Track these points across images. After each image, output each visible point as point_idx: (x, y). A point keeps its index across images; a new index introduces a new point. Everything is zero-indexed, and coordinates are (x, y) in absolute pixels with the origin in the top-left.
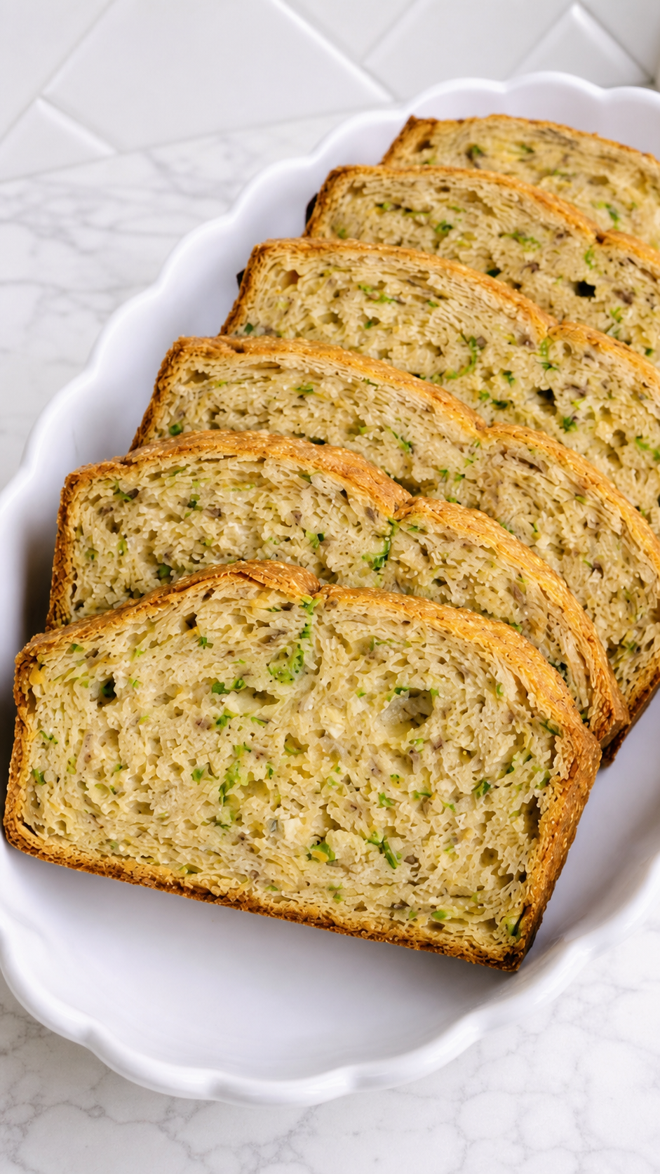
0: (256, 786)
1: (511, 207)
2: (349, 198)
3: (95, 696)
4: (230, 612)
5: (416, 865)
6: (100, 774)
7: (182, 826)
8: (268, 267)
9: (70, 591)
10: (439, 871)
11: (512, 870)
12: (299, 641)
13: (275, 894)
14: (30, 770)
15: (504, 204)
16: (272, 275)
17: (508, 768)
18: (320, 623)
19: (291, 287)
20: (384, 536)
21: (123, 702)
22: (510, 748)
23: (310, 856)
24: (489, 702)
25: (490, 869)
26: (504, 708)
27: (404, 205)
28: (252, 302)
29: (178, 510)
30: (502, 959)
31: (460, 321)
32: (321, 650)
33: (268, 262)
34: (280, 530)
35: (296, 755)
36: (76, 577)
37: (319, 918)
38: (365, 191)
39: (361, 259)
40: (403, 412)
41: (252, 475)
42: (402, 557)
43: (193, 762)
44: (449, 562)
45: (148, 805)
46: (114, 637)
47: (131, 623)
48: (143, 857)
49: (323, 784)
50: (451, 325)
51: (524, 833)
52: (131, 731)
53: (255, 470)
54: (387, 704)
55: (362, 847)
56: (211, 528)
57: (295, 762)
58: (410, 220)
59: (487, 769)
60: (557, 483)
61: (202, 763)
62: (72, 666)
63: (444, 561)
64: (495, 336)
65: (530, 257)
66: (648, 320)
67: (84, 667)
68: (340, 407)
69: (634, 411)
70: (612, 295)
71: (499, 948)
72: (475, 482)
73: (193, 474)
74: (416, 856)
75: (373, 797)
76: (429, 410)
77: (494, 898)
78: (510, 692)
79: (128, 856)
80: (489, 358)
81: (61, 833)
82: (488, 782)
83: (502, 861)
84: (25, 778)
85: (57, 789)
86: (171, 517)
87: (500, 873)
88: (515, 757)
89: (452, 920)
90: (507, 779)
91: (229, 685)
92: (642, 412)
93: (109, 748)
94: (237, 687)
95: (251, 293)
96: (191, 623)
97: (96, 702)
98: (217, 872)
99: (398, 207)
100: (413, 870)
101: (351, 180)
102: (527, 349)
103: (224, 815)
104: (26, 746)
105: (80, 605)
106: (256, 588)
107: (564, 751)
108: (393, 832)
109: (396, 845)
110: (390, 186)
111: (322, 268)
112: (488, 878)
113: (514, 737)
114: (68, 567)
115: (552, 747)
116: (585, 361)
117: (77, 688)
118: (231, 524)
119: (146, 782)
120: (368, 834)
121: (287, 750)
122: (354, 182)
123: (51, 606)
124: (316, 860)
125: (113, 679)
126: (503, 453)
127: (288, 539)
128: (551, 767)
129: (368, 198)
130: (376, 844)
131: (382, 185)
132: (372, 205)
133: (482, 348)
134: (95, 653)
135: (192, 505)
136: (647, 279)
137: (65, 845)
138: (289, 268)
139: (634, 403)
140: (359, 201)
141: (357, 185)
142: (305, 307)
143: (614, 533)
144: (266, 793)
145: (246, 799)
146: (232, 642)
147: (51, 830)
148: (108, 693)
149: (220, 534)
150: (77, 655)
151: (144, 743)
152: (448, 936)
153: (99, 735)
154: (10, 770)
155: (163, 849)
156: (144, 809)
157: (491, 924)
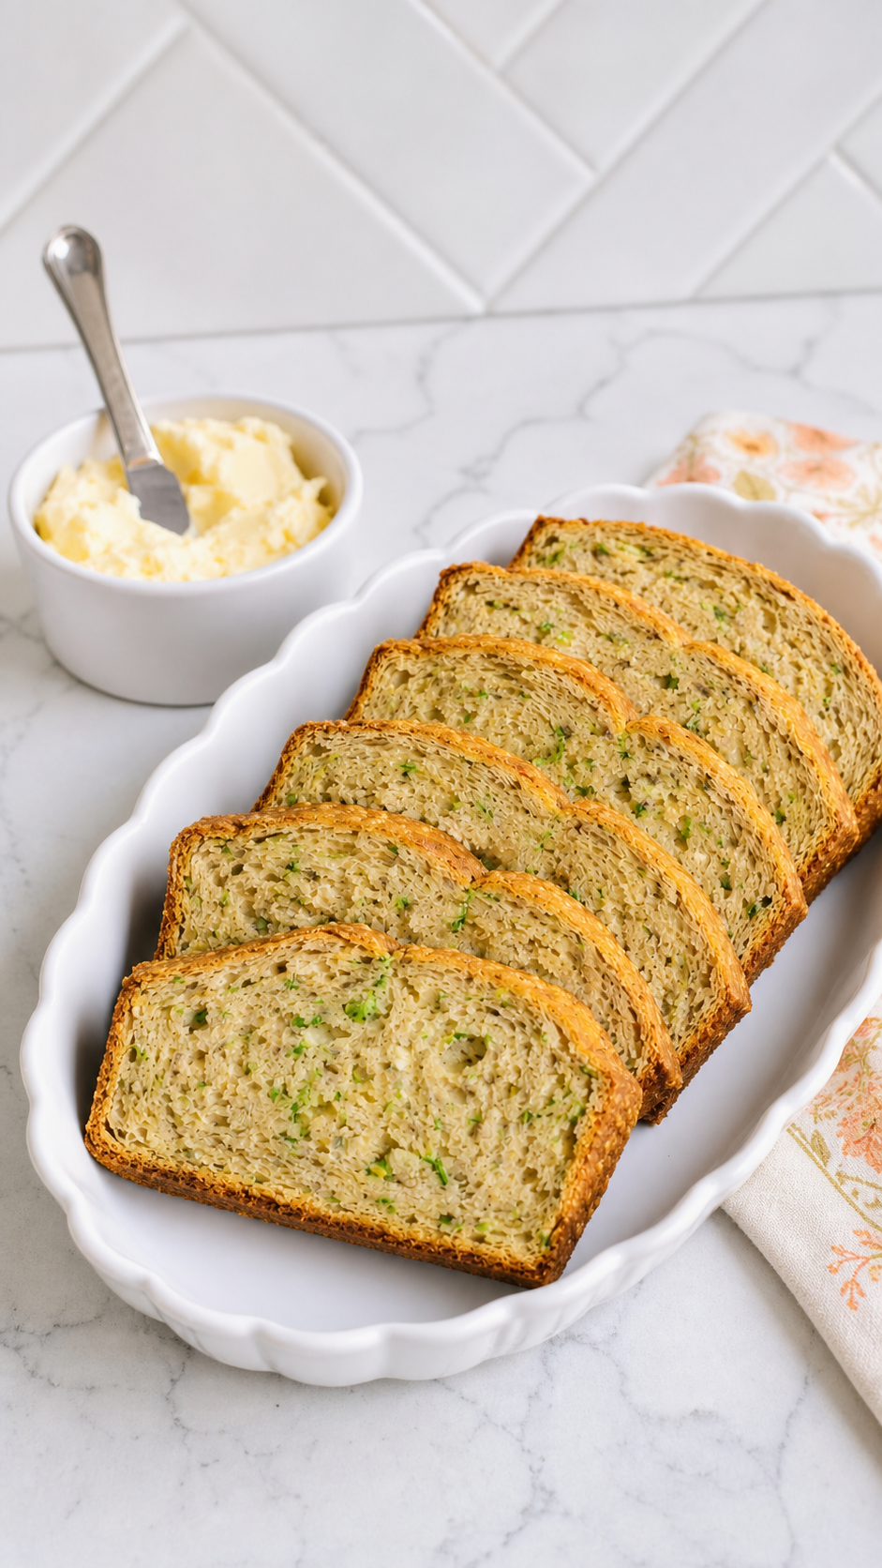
0: (326, 1107)
1: (608, 611)
2: (463, 594)
3: (187, 1022)
4: (317, 962)
5: (464, 1182)
6: (185, 1090)
7: (255, 1139)
8: (384, 667)
9: (177, 933)
10: (483, 1188)
11: (549, 1187)
12: (375, 988)
13: (334, 1205)
14: (119, 1080)
15: (602, 608)
16: (387, 675)
17: (551, 1101)
18: (395, 975)
19: (403, 686)
20: (463, 903)
21: (212, 1029)
22: (553, 1085)
23: (369, 1172)
24: (535, 1048)
25: (529, 1186)
26: (548, 1053)
27: (512, 604)
28: (369, 699)
29: (279, 872)
30: (534, 1268)
31: (549, 712)
32: (393, 999)
33: (384, 662)
34: (370, 894)
35: (363, 1082)
36: (184, 920)
37: (372, 1229)
38: (477, 589)
39: (465, 657)
40: (493, 788)
41: (346, 845)
42: (477, 920)
43: (271, 1083)
44: (518, 927)
45: (225, 1118)
46: (212, 974)
47: (230, 964)
48: (215, 1165)
49: (385, 1108)
50: (540, 715)
51: (561, 1155)
52: (216, 1055)
53: (349, 840)
54: (446, 1046)
55: (416, 1163)
56: (307, 888)
57: (360, 1088)
58: (517, 618)
59: (531, 1102)
60: (622, 856)
61: (278, 1084)
62: (171, 994)
63: (513, 926)
64: (579, 726)
65: (622, 655)
66: (724, 712)
67: (182, 997)
68: (439, 784)
69: (698, 799)
70: (692, 688)
71: (533, 1258)
72: (552, 852)
73: (294, 840)
74: (464, 1174)
75: (430, 1121)
76: (517, 786)
77: (531, 1213)
78: (553, 1041)
79: (203, 1164)
80: (573, 747)
81: (141, 1140)
82: (530, 1112)
83: (541, 1179)
84: (112, 1087)
85: (143, 1099)
86: (272, 878)
87: (539, 1189)
88: (556, 1092)
89: (493, 1232)
90: (549, 1109)
91: (308, 1020)
92: (704, 799)
93: (196, 1066)
94: (314, 1022)
95: (369, 690)
96: (281, 968)
97: (188, 1028)
98: (283, 1183)
99: (506, 606)
100: (461, 1186)
101: (465, 579)
102: (606, 738)
103: (294, 1131)
104: (116, 1059)
105: (185, 946)
106: (341, 943)
107: (599, 1089)
108: (445, 1151)
109: (447, 1165)
110: (501, 584)
111: (429, 668)
112: (527, 1193)
113: (556, 1077)
114: (177, 911)
115: (588, 1085)
116: (656, 751)
117: (173, 1013)
118: (323, 886)
119: (225, 1098)
120: (423, 1153)
121: (354, 1078)
122: (468, 580)
123: (159, 944)
124: (376, 1175)
125: (206, 1009)
126: (578, 828)
127: (375, 902)
128: (588, 1101)
129: (479, 597)
130: (429, 1161)
131: (494, 584)
132: (483, 603)
133: (568, 737)
134: (194, 985)
135: (290, 867)
136: (724, 676)
137: (144, 1151)
138: (401, 668)
139: (699, 792)
140: (472, 597)
141: (470, 583)
142: (414, 704)
143: (670, 904)
144: (334, 1112)
145: (314, 1118)
146: (315, 986)
147: (132, 1136)
148: (200, 1020)
149: (314, 894)
150: (178, 986)
151: (228, 1065)
152: (488, 1246)
153: (187, 1055)
154: (99, 1079)
155: (235, 1159)
156: (223, 1122)
157: (528, 1237)
